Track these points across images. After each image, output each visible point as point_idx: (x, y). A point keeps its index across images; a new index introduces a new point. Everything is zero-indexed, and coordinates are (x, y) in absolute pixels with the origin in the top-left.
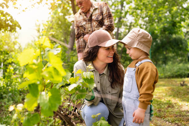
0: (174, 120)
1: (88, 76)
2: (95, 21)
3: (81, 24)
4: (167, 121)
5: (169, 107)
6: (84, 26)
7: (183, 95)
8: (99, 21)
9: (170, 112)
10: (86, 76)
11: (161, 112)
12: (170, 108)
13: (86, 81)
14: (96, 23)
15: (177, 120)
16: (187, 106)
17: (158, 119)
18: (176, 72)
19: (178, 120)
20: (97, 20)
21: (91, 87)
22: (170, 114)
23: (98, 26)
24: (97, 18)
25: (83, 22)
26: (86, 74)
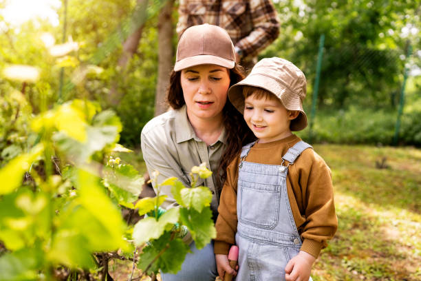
0: (371, 268)
1: (196, 203)
2: (227, 13)
3: (196, 11)
4: (353, 269)
5: (356, 226)
6: (201, 17)
7: (383, 193)
8: (235, 17)
9: (359, 242)
10: (190, 200)
11: (339, 241)
12: (358, 231)
13: (190, 218)
14: (229, 20)
15: (378, 270)
16: (396, 226)
17: (333, 261)
18: (366, 132)
19: (380, 269)
20: (231, 12)
21: (202, 237)
22: (360, 249)
23: (232, 27)
24: (234, 9)
25: (201, 7)
26: (190, 195)
